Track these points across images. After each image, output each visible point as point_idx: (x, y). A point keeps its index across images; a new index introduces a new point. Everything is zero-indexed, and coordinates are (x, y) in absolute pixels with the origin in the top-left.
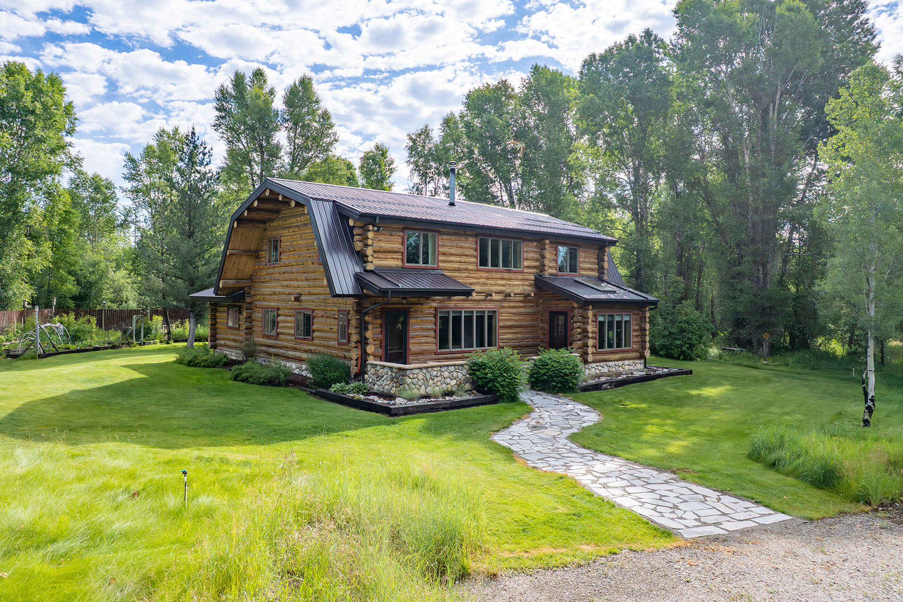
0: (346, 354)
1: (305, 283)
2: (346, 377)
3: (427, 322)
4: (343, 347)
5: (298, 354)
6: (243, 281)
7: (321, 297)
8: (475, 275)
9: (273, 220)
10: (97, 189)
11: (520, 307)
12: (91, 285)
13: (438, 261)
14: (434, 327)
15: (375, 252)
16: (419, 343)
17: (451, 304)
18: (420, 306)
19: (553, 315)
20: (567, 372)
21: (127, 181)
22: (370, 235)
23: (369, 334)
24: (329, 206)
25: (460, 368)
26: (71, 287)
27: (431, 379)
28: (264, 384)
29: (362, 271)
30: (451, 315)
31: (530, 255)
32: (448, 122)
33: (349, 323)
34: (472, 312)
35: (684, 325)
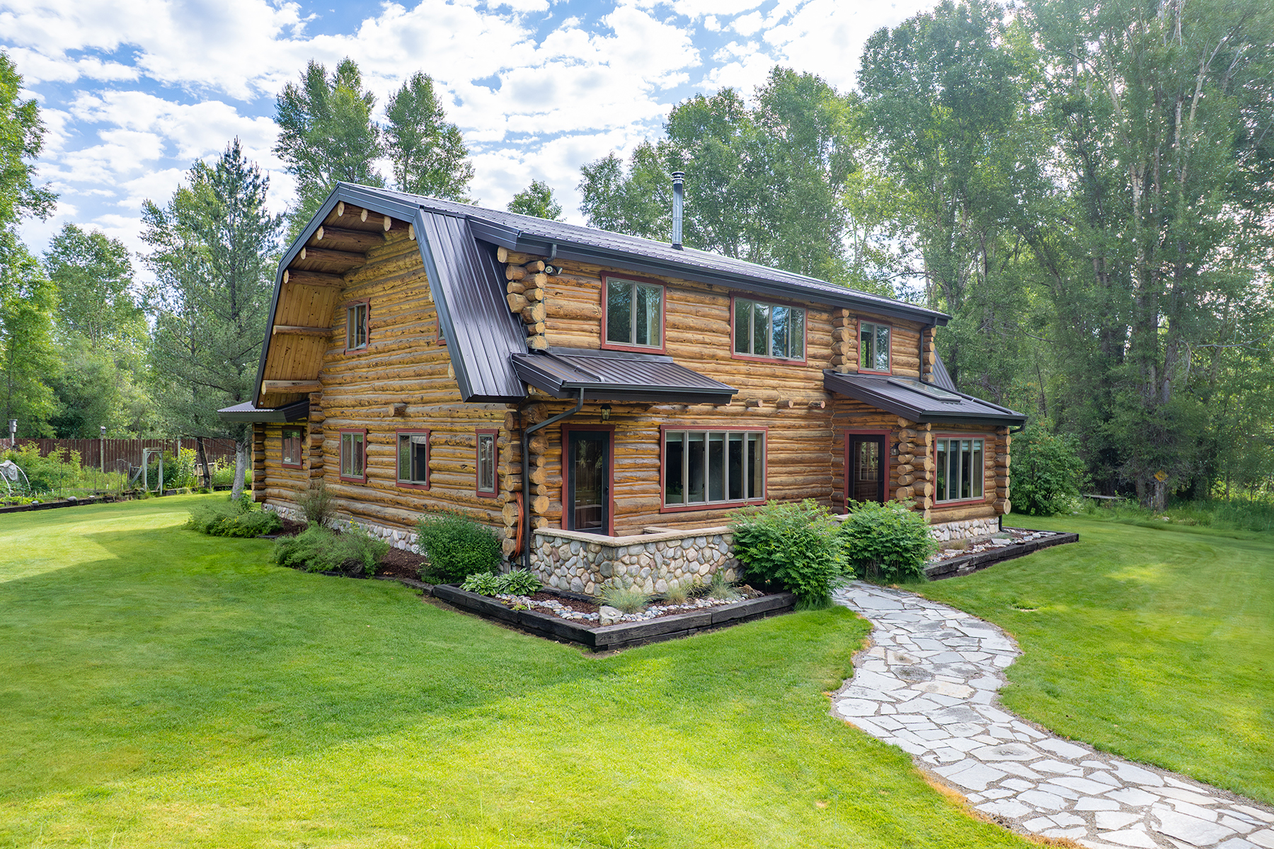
0: (494, 514)
1: (414, 382)
2: (492, 560)
3: (645, 452)
4: (488, 501)
5: (402, 513)
6: (304, 383)
7: (446, 406)
8: (727, 368)
9: (356, 271)
10: (99, 256)
11: (800, 427)
12: (86, 402)
13: (665, 340)
14: (657, 462)
15: (548, 316)
16: (631, 492)
17: (687, 420)
18: (630, 423)
19: (856, 440)
20: (910, 544)
21: (147, 243)
22: (540, 280)
23: (538, 476)
24: (457, 227)
25: (717, 540)
26: (48, 404)
27: (664, 563)
28: (335, 571)
29: (525, 351)
30: (687, 440)
31: (818, 336)
32: (640, 155)
33: (499, 454)
34: (723, 435)
35: (1039, 461)
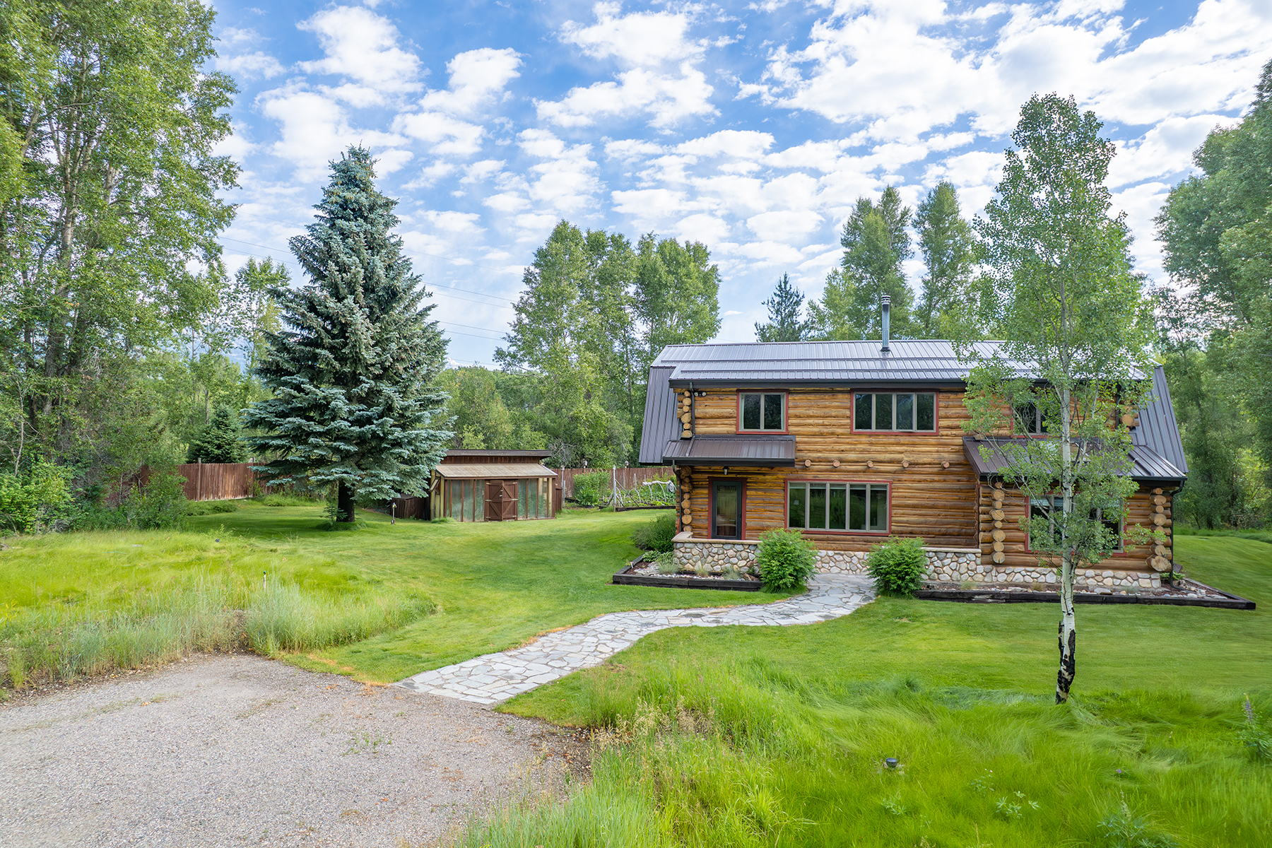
3: (772, 494)
8: (848, 440)
11: (933, 481)
13: (791, 426)
14: (782, 500)
15: (699, 418)
16: (760, 518)
17: (809, 475)
18: (761, 476)
22: (686, 401)
23: (685, 504)
27: (710, 555)
29: (678, 439)
30: (808, 488)
31: (953, 412)
34: (844, 486)
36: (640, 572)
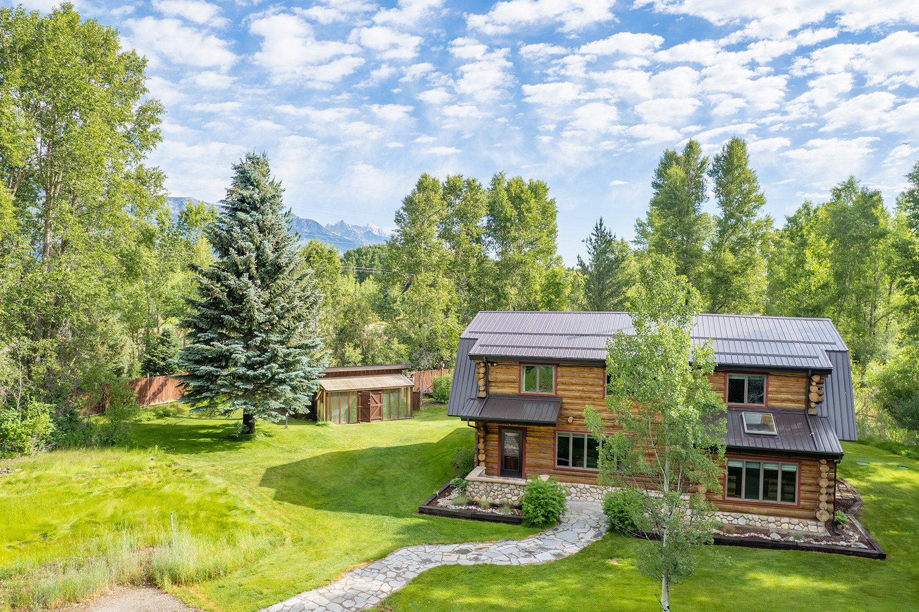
8: (601, 403)
13: (557, 390)
14: (552, 445)
16: (536, 458)
17: (572, 428)
18: (535, 427)
22: (481, 370)
23: (480, 446)
29: (476, 398)
30: (572, 437)
36: (442, 502)
